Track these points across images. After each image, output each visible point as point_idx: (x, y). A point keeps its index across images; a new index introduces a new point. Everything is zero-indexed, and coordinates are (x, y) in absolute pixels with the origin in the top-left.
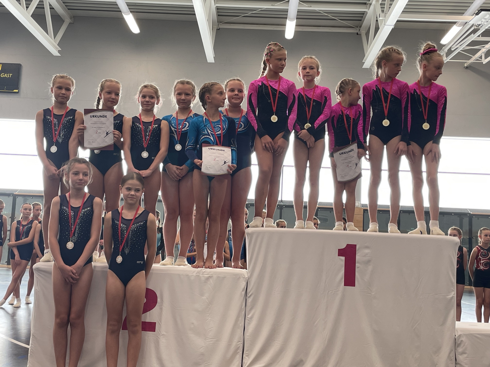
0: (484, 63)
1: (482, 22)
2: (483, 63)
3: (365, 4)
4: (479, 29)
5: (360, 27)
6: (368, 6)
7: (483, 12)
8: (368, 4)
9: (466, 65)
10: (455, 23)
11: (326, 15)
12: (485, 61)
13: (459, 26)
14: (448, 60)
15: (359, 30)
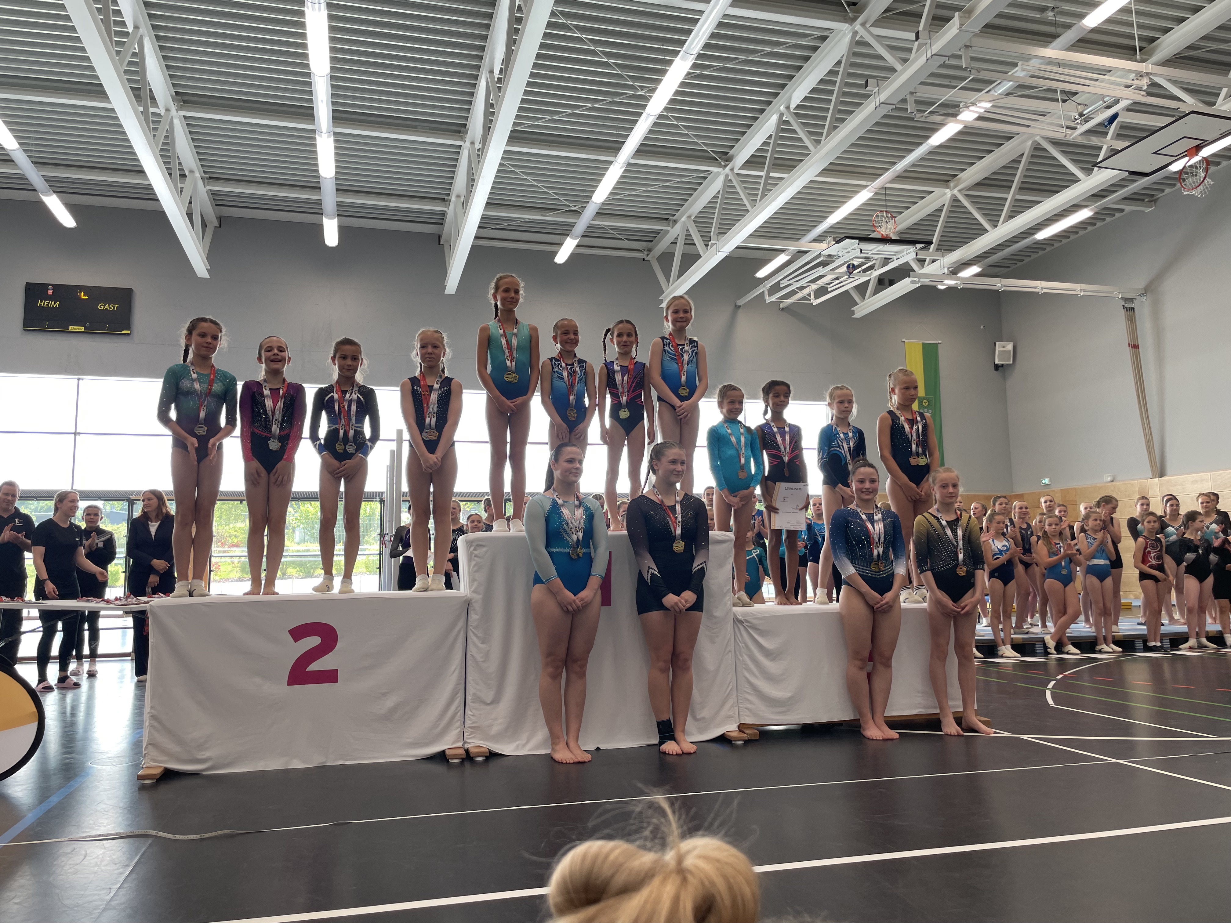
0: (814, 304)
1: (839, 253)
2: (812, 303)
3: (667, 219)
4: (834, 261)
5: (649, 250)
6: (671, 222)
7: (847, 240)
8: (670, 221)
9: (782, 306)
10: (783, 251)
11: (611, 232)
12: (815, 302)
13: (787, 255)
14: (773, 300)
15: (648, 255)
